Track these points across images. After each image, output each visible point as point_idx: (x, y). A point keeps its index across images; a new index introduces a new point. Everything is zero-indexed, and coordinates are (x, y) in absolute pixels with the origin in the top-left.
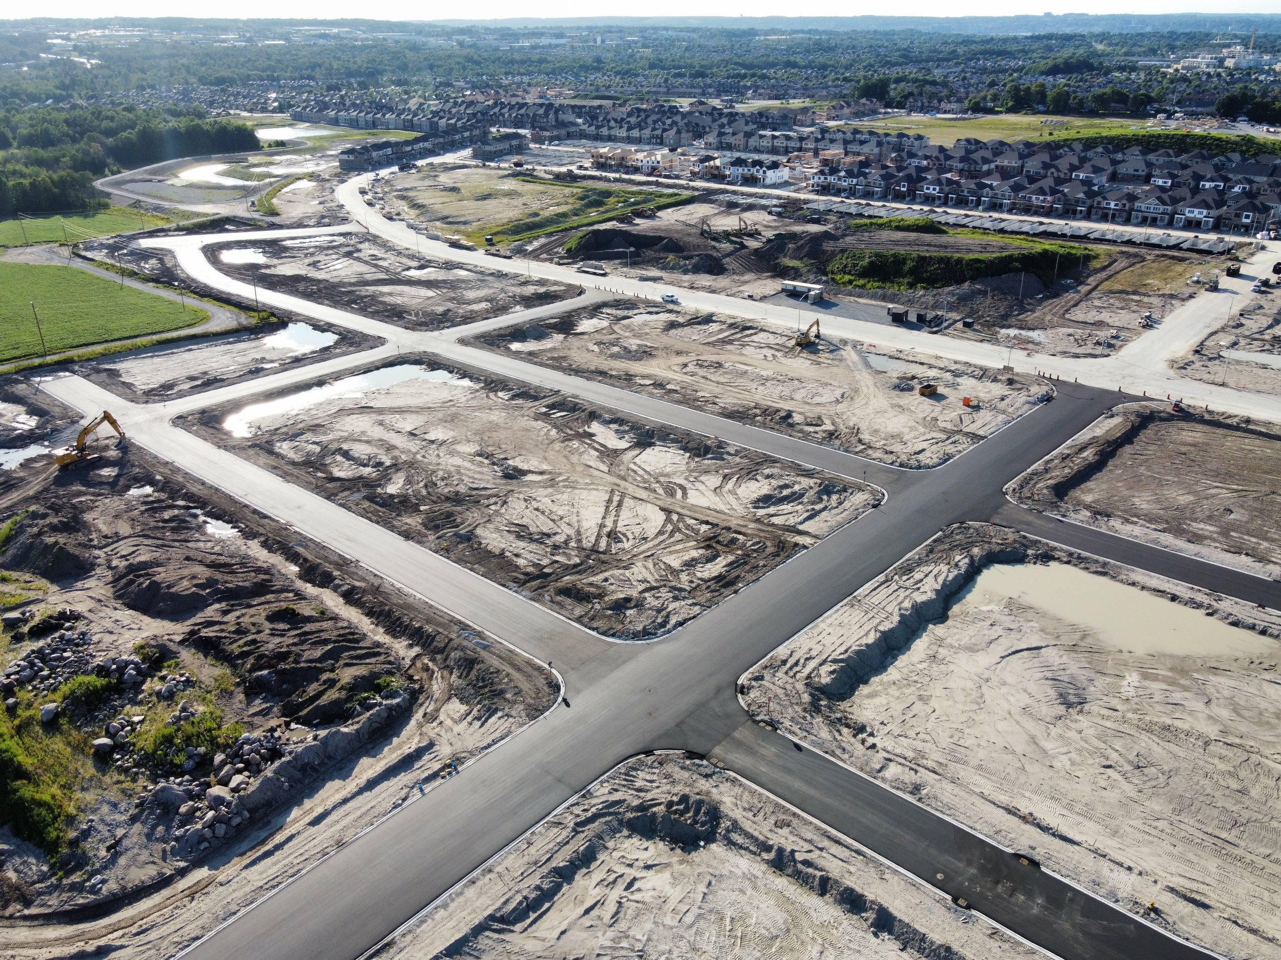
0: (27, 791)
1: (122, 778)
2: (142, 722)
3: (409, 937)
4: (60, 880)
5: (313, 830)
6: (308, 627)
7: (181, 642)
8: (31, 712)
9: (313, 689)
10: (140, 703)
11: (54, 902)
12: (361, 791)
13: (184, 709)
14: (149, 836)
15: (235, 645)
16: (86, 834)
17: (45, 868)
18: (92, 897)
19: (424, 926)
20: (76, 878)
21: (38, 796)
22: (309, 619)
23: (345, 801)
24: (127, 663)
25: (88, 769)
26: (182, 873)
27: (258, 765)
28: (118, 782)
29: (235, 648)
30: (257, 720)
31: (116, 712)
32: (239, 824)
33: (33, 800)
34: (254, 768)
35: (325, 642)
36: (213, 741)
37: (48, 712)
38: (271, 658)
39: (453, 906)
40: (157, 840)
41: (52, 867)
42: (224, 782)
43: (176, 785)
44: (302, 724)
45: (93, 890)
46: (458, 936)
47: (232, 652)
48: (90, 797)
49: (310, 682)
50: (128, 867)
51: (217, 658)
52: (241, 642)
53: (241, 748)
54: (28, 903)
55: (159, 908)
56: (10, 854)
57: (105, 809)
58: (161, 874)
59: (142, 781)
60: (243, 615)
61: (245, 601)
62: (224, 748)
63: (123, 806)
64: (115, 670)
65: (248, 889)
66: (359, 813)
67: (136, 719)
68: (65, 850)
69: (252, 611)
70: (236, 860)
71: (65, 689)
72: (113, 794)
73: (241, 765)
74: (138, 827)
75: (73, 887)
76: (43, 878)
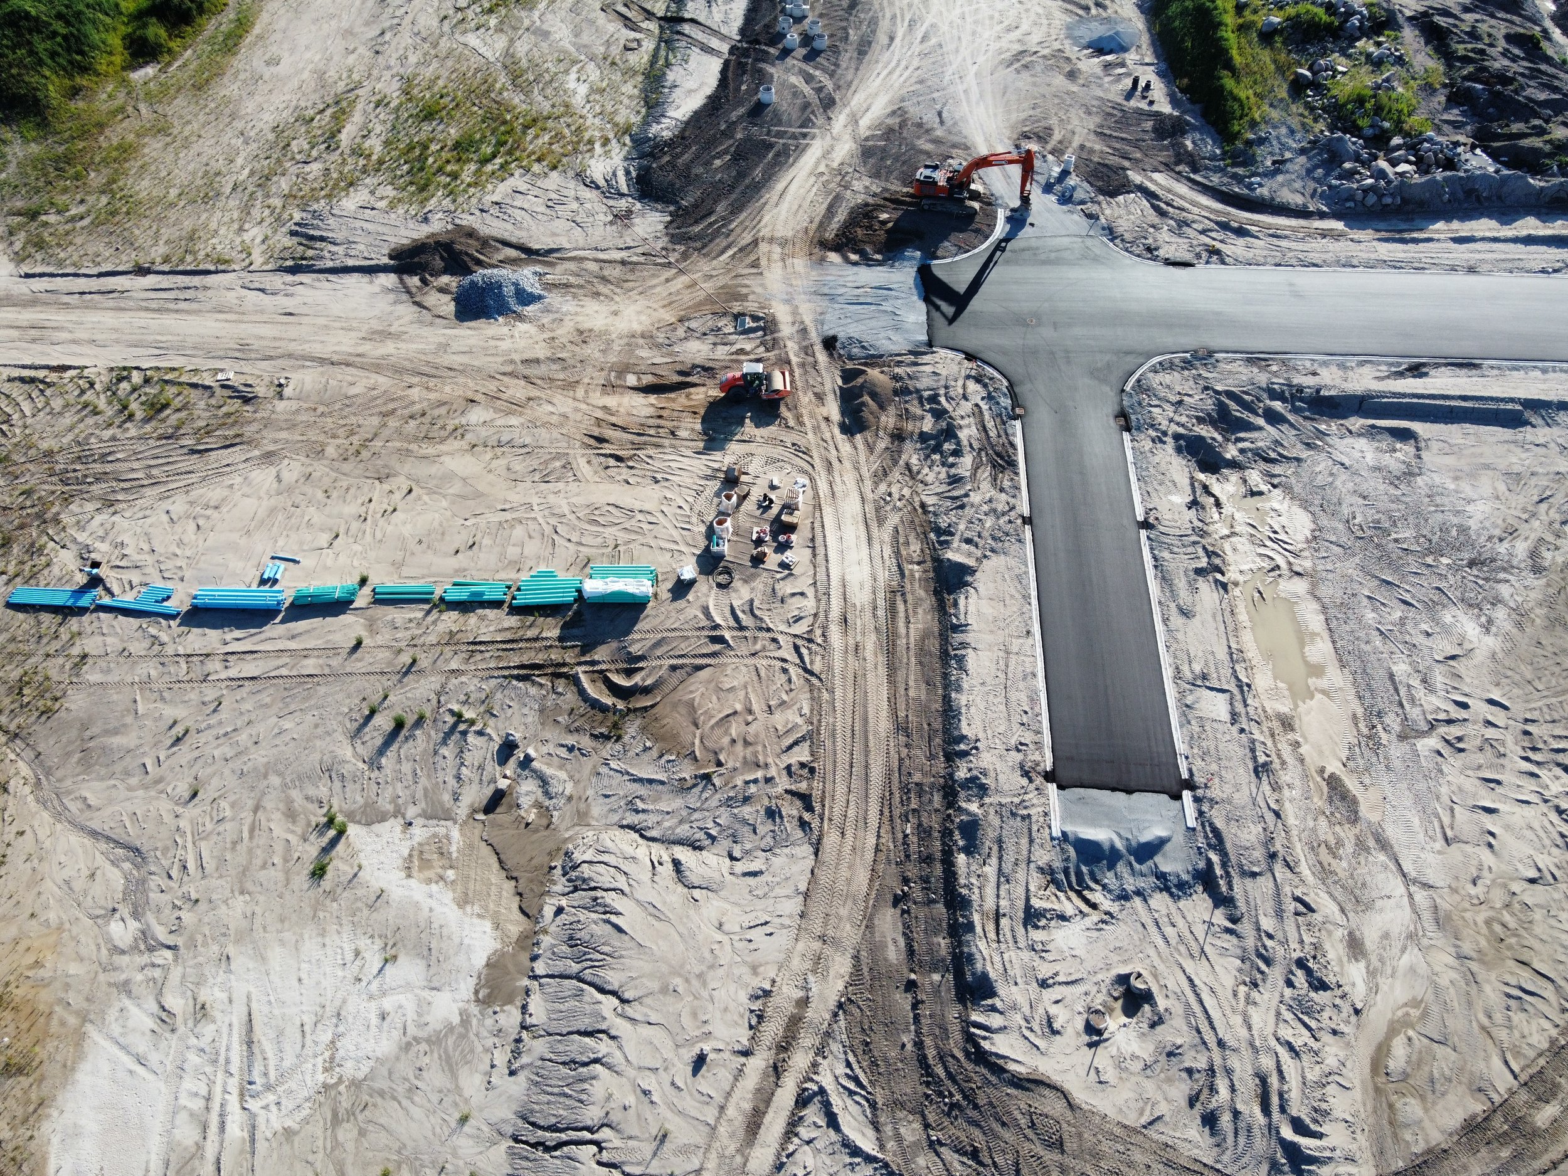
0: (1229, 83)
1: (1306, 113)
2: (1344, 73)
3: (1496, 372)
4: (1226, 166)
5: (1452, 245)
6: (1543, 67)
7: (1410, 19)
8: (1254, 18)
9: (1517, 127)
10: (1349, 57)
11: (1215, 179)
12: (1516, 240)
13: (1387, 80)
14: (1309, 172)
15: (1462, 46)
16: (1261, 141)
17: (1218, 152)
18: (1246, 191)
19: (1515, 373)
20: (1240, 171)
21: (1235, 91)
22: (1548, 60)
23: (1495, 240)
24: (1355, 13)
25: (1283, 92)
26: (1322, 216)
27: (1430, 166)
28: (1301, 115)
29: (1461, 49)
30: (1446, 128)
31: (1324, 55)
32: (1387, 205)
33: (1231, 93)
34: (1424, 167)
35: (1555, 89)
36: (1399, 123)
37: (1271, 24)
38: (1492, 76)
39: (1551, 375)
40: (1314, 179)
41: (1224, 153)
42: (1394, 163)
43: (1352, 143)
44: (1489, 155)
45: (1250, 187)
46: (1543, 397)
47: (1456, 51)
48: (1275, 114)
49: (1518, 120)
50: (1282, 185)
51: (1437, 50)
52: (1469, 46)
53: (1421, 143)
54: (1195, 170)
55: (1293, 229)
56: (1194, 128)
57: (1284, 130)
58: (1305, 206)
59: (1321, 126)
60: (1483, 21)
61: (1491, 9)
62: (1406, 135)
63: (1298, 136)
64: (1342, 14)
65: (1373, 256)
66: (1503, 256)
67: (1340, 68)
68: (1239, 144)
69: (1493, 22)
70: (1370, 231)
71: (1291, 11)
72: (1295, 123)
73: (1413, 159)
74: (1302, 159)
75: (1234, 176)
76: (1213, 158)
